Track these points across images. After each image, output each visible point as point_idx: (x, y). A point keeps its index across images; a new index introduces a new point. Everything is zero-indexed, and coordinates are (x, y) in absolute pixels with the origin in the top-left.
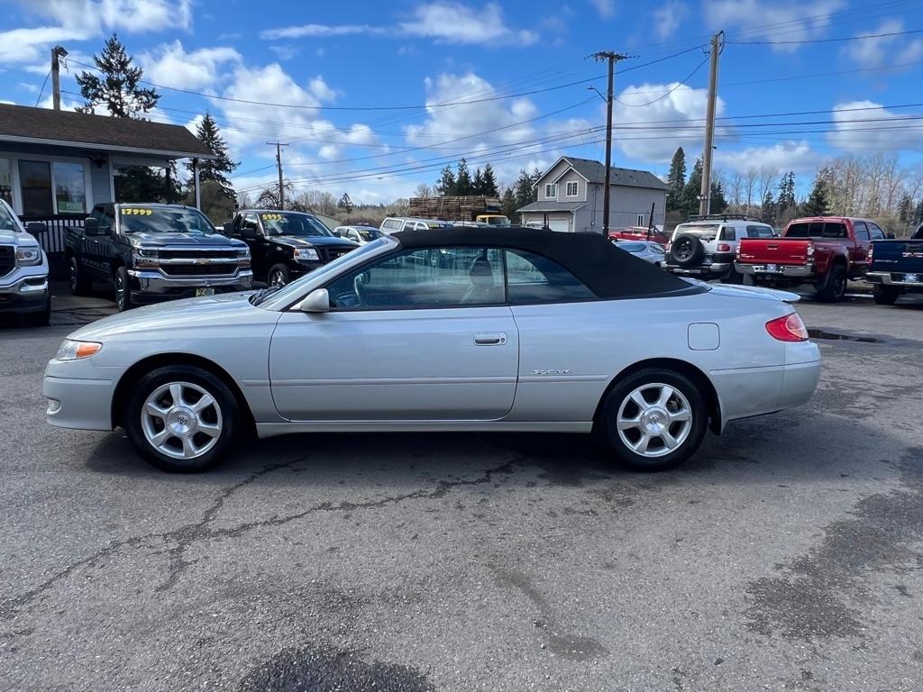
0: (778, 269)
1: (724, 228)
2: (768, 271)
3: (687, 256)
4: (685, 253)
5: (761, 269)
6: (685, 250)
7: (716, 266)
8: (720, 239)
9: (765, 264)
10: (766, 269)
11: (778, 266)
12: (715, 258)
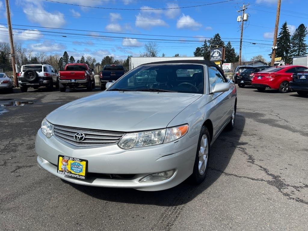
0: (75, 81)
1: (44, 67)
2: (72, 82)
3: (32, 78)
4: (31, 77)
5: (69, 81)
6: (31, 76)
7: (45, 81)
8: (44, 71)
9: (71, 80)
10: (71, 81)
11: (75, 80)
12: (44, 78)
